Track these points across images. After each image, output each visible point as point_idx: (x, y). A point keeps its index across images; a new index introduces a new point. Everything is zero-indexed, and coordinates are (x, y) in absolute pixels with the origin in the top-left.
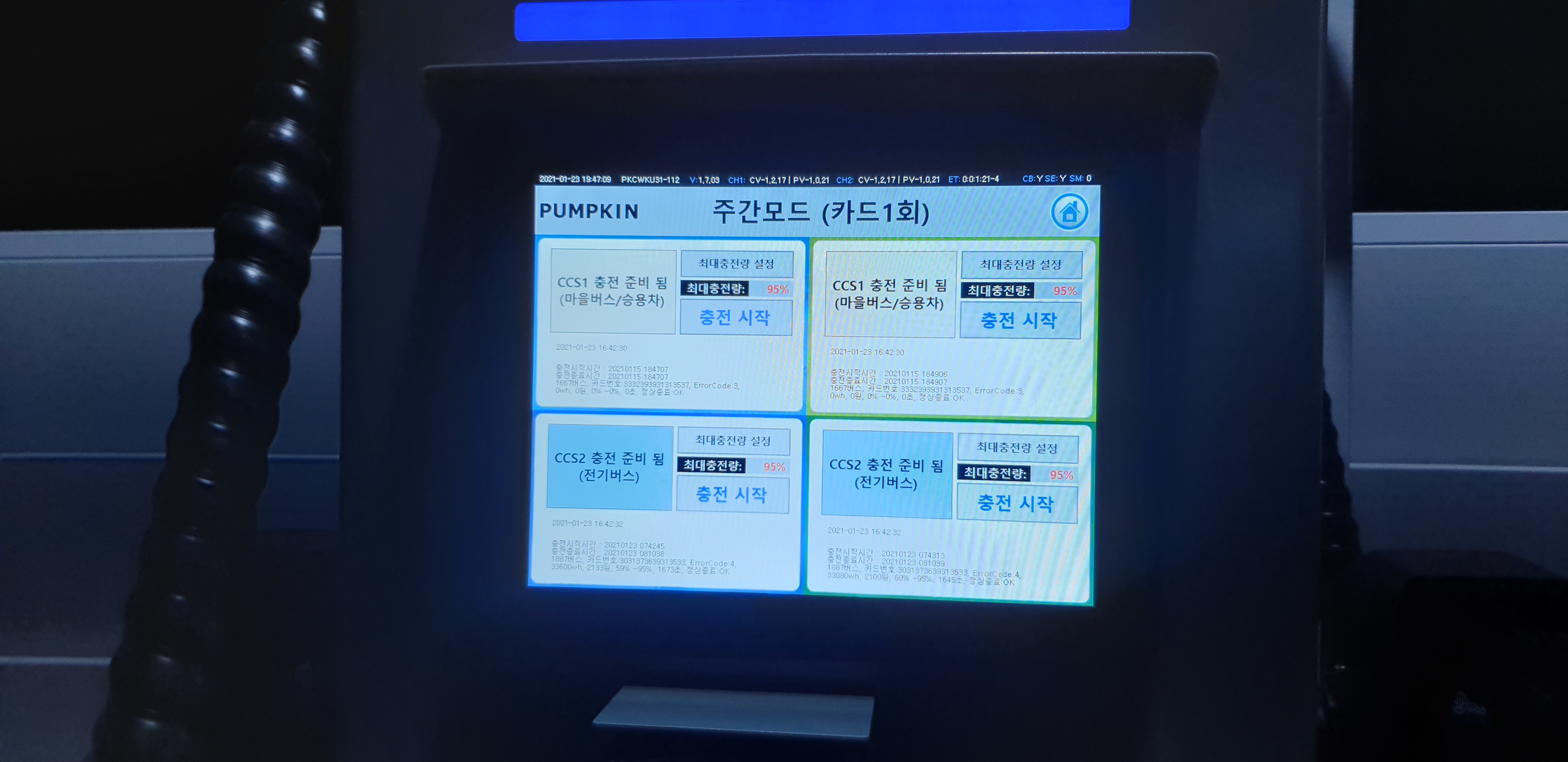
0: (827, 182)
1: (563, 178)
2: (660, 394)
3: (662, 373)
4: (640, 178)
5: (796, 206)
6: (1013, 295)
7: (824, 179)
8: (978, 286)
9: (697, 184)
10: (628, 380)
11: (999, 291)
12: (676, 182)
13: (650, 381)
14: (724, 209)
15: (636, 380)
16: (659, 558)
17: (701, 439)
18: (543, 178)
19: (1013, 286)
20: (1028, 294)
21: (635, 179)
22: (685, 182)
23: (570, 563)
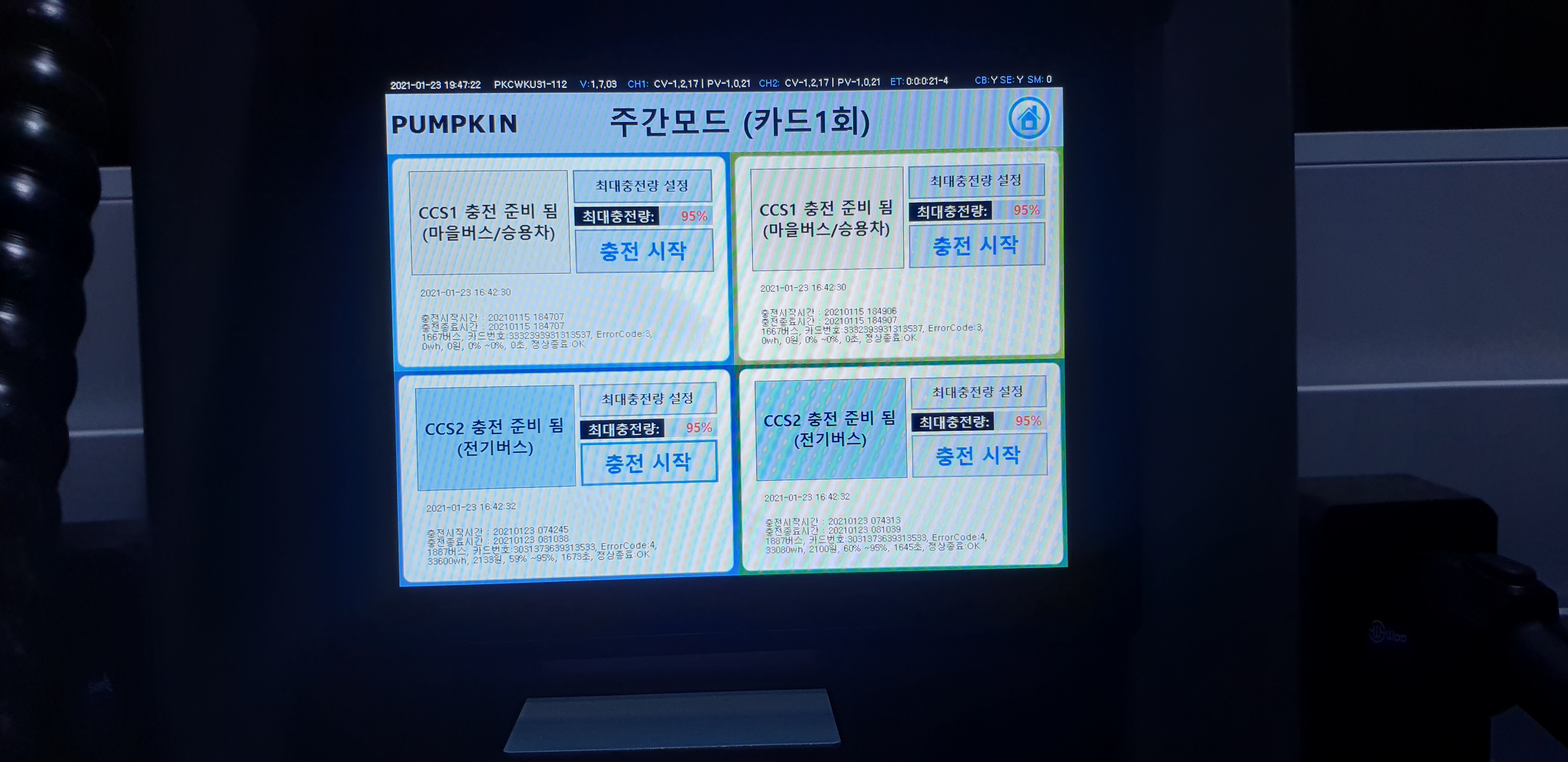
0: (747, 86)
1: (420, 84)
2: (555, 347)
3: (557, 321)
4: (517, 83)
5: (711, 115)
6: (968, 217)
7: (744, 82)
8: (928, 207)
9: (588, 89)
10: (513, 331)
11: (952, 212)
12: (563, 87)
13: (542, 331)
14: (624, 119)
15: (524, 331)
16: (562, 543)
17: (608, 399)
18: (394, 85)
19: (968, 206)
20: (985, 215)
21: (511, 85)
22: (573, 88)
23: (451, 556)
